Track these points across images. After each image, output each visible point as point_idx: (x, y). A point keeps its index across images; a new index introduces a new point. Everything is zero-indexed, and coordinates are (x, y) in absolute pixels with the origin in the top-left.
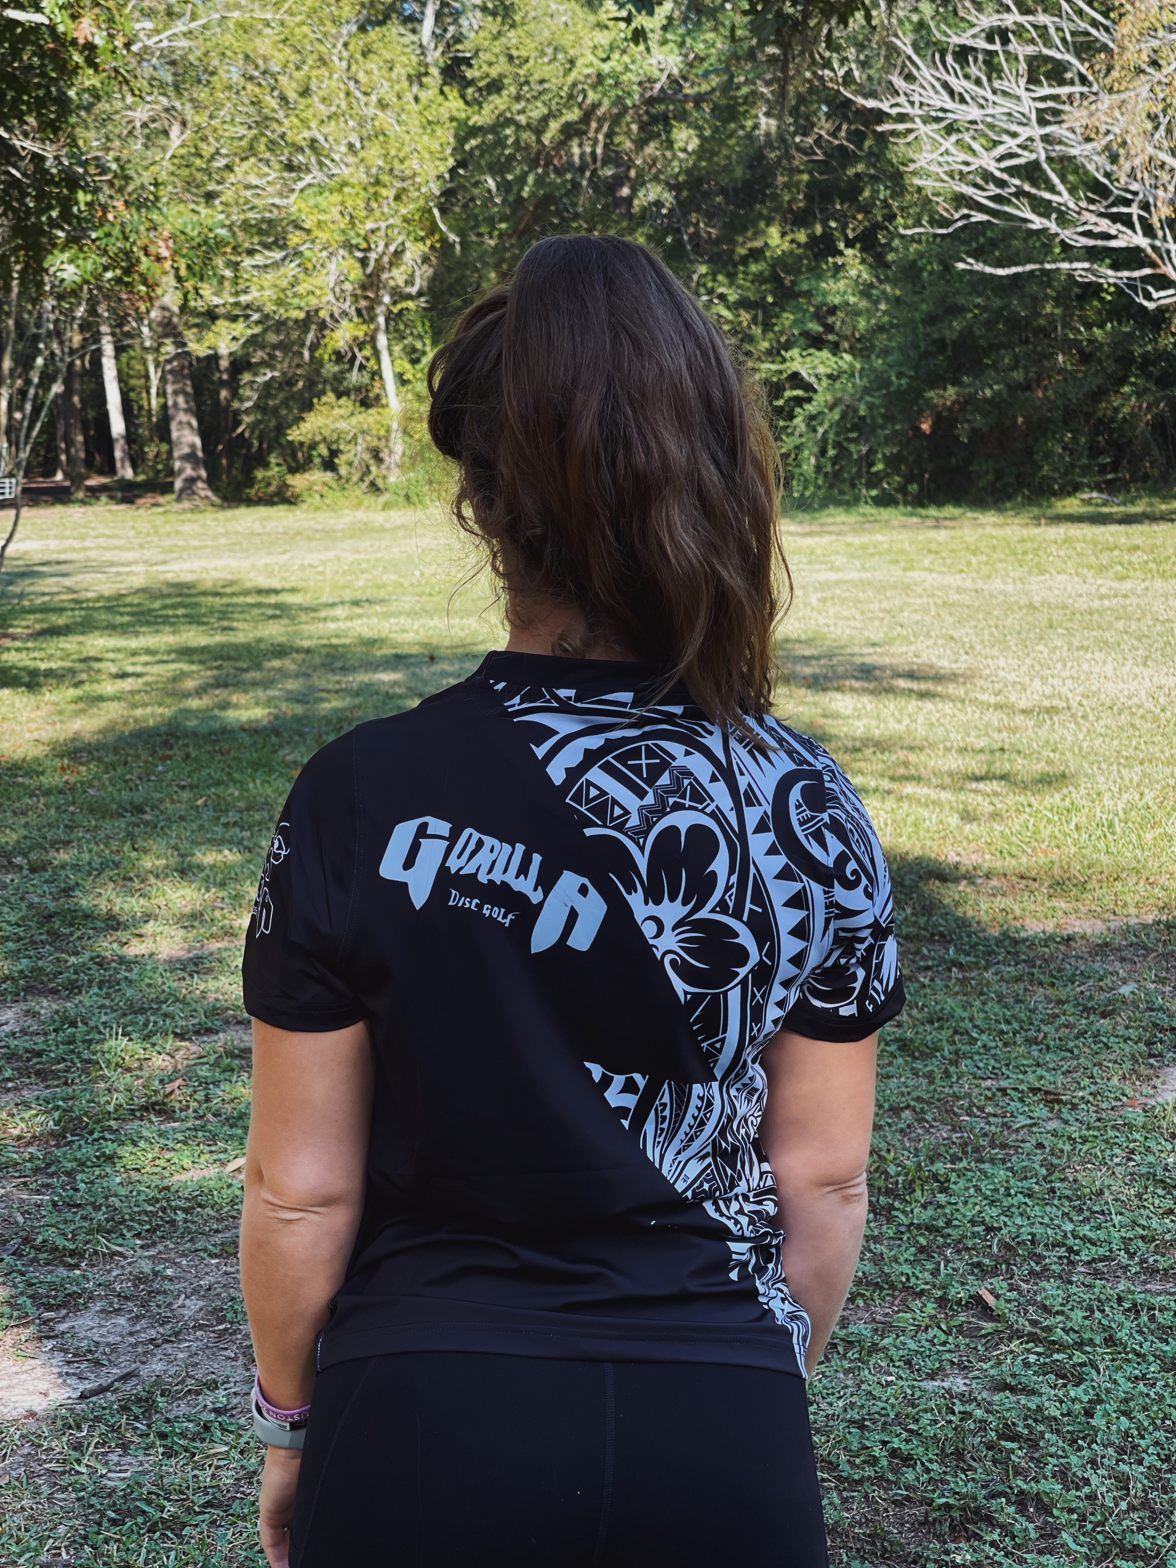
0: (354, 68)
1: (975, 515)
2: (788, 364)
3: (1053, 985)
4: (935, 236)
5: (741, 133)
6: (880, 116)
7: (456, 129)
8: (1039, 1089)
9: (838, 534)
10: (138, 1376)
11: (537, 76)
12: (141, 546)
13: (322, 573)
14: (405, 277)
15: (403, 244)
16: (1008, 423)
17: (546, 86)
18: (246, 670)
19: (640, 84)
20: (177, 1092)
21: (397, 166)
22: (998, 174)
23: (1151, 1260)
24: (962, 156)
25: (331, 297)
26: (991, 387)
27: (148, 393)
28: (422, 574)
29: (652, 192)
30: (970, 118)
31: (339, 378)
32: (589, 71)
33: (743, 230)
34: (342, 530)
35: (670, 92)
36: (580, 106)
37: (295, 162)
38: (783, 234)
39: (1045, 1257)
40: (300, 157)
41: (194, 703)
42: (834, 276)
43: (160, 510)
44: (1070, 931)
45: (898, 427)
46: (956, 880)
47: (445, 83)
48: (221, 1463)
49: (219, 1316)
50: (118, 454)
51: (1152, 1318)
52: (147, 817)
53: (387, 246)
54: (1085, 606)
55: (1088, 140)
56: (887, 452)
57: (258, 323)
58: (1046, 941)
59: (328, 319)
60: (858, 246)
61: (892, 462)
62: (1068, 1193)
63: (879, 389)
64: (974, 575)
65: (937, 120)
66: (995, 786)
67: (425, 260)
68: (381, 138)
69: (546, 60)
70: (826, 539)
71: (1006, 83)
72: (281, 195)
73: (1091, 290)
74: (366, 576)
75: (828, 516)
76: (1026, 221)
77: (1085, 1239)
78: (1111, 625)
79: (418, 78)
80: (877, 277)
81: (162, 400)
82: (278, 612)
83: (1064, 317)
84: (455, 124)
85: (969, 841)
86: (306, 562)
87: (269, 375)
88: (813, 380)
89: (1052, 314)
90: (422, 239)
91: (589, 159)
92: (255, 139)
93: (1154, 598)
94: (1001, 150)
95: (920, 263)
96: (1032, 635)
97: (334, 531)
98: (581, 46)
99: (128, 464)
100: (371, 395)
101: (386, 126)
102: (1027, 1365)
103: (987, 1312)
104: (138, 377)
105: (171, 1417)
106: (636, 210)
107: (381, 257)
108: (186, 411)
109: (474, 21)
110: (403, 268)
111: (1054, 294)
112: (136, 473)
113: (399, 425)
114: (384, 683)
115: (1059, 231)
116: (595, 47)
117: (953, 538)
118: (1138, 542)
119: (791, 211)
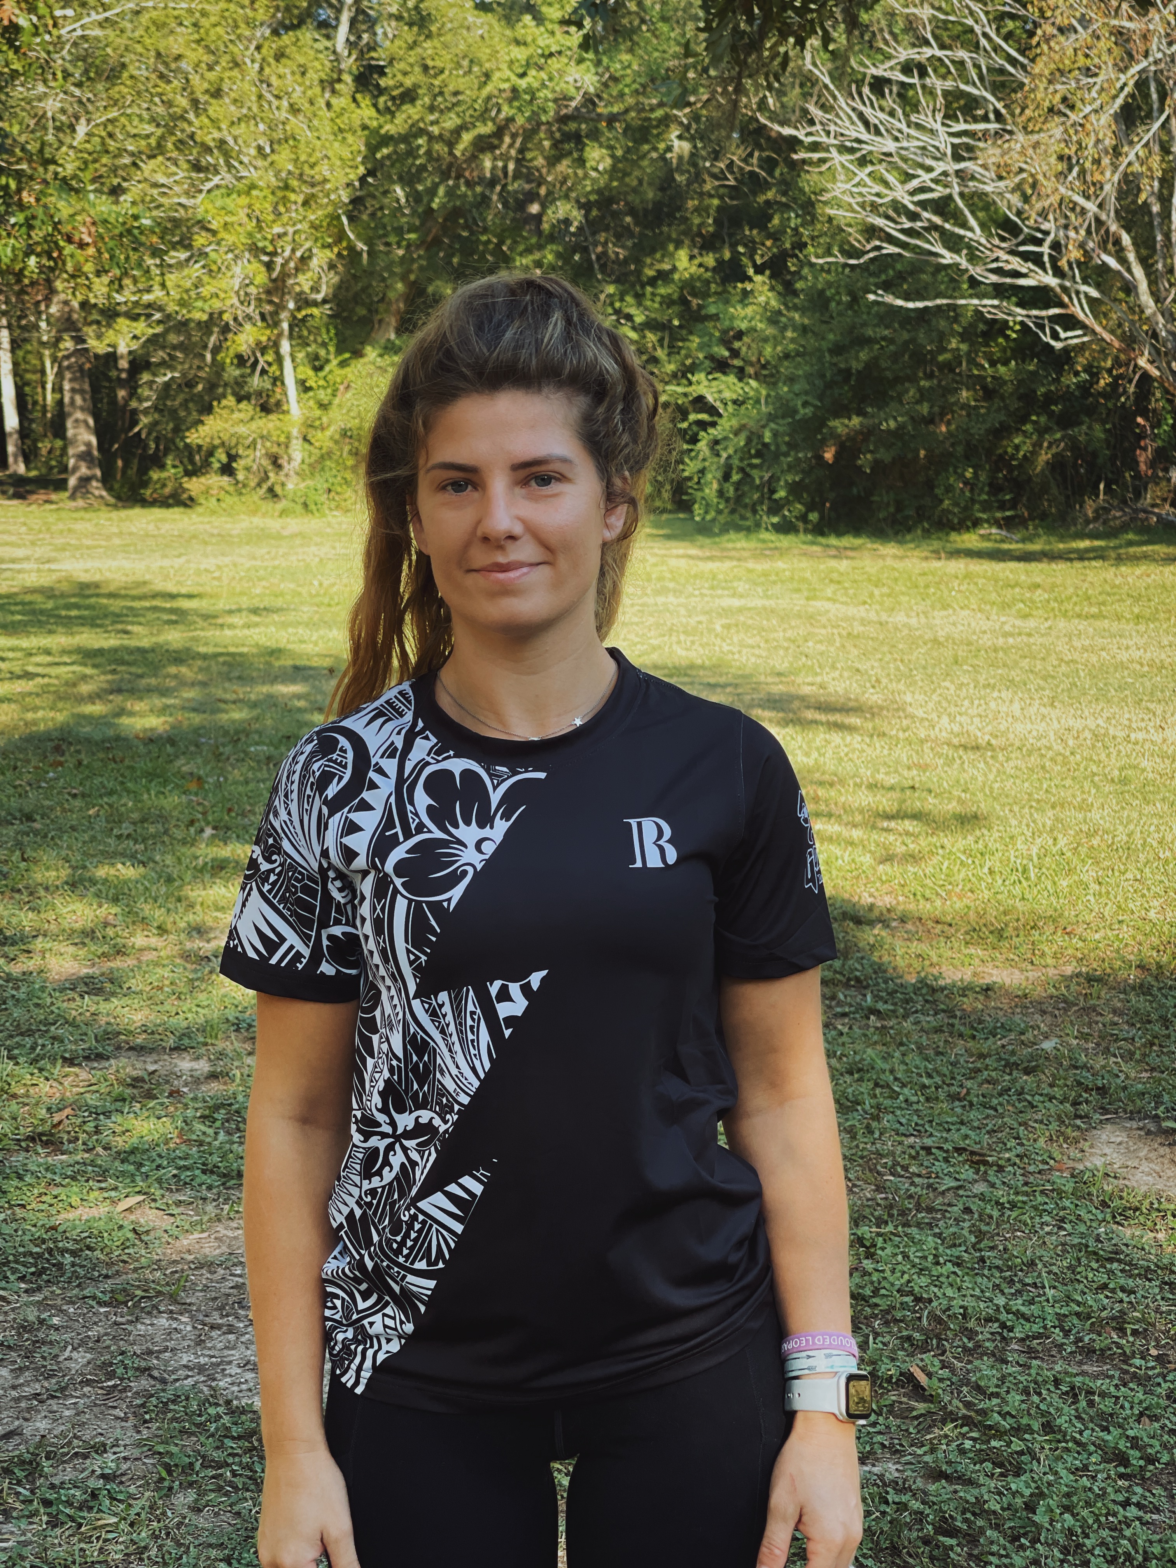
0: (267, 70)
1: (875, 546)
2: (694, 387)
3: (974, 1037)
4: (846, 265)
5: (654, 155)
6: (793, 143)
7: (368, 138)
8: (965, 1149)
9: (739, 560)
10: (21, 1434)
11: (451, 88)
12: (33, 543)
13: (219, 579)
14: (311, 283)
15: (310, 250)
16: (910, 456)
17: (460, 98)
18: (141, 676)
19: (555, 101)
20: (66, 1122)
21: (307, 170)
22: (911, 207)
23: (1086, 1339)
24: (878, 188)
25: (235, 301)
26: (895, 418)
27: (44, 388)
28: (321, 584)
29: (563, 209)
30: (885, 150)
31: (240, 383)
32: (506, 86)
33: (653, 251)
34: (239, 536)
35: (584, 110)
36: (493, 120)
37: (203, 163)
38: (692, 257)
39: (977, 1333)
40: (209, 159)
41: (89, 709)
42: (741, 301)
43: (53, 507)
44: (988, 980)
45: (800, 455)
46: (871, 923)
47: (357, 91)
48: (110, 1536)
49: (107, 1369)
50: (11, 449)
51: (1091, 1404)
52: (37, 825)
53: (293, 251)
54: (989, 643)
55: (1000, 178)
56: (790, 478)
57: (159, 322)
58: (964, 989)
59: (231, 323)
60: (768, 272)
61: (795, 489)
62: (999, 1263)
63: (783, 417)
64: (878, 607)
65: (852, 151)
66: (909, 825)
67: (332, 266)
68: (291, 142)
69: (461, 72)
70: (728, 564)
71: (922, 117)
72: (187, 193)
73: (997, 326)
74: (264, 583)
75: (728, 541)
76: (936, 255)
77: (1019, 1315)
78: (1016, 663)
79: (330, 84)
80: (785, 305)
81: (58, 396)
82: (174, 618)
83: (968, 353)
84: (366, 132)
85: (883, 882)
86: (202, 567)
87: (169, 376)
88: (718, 404)
89: (958, 349)
90: (329, 246)
91: (500, 174)
92: (162, 137)
93: (1058, 637)
94: (915, 183)
95: (828, 293)
96: (937, 671)
97: (230, 536)
98: (497, 59)
99: (20, 459)
100: (272, 400)
101: (297, 131)
102: (962, 1451)
103: (918, 1393)
104: (34, 372)
105: (57, 1482)
106: (546, 226)
107: (287, 261)
108: (82, 409)
109: (389, 30)
110: (309, 274)
111: (960, 330)
112: (28, 468)
113: (300, 432)
114: (283, 695)
115: (970, 268)
116: (512, 62)
117: (854, 568)
118: (1038, 580)
119: (700, 234)
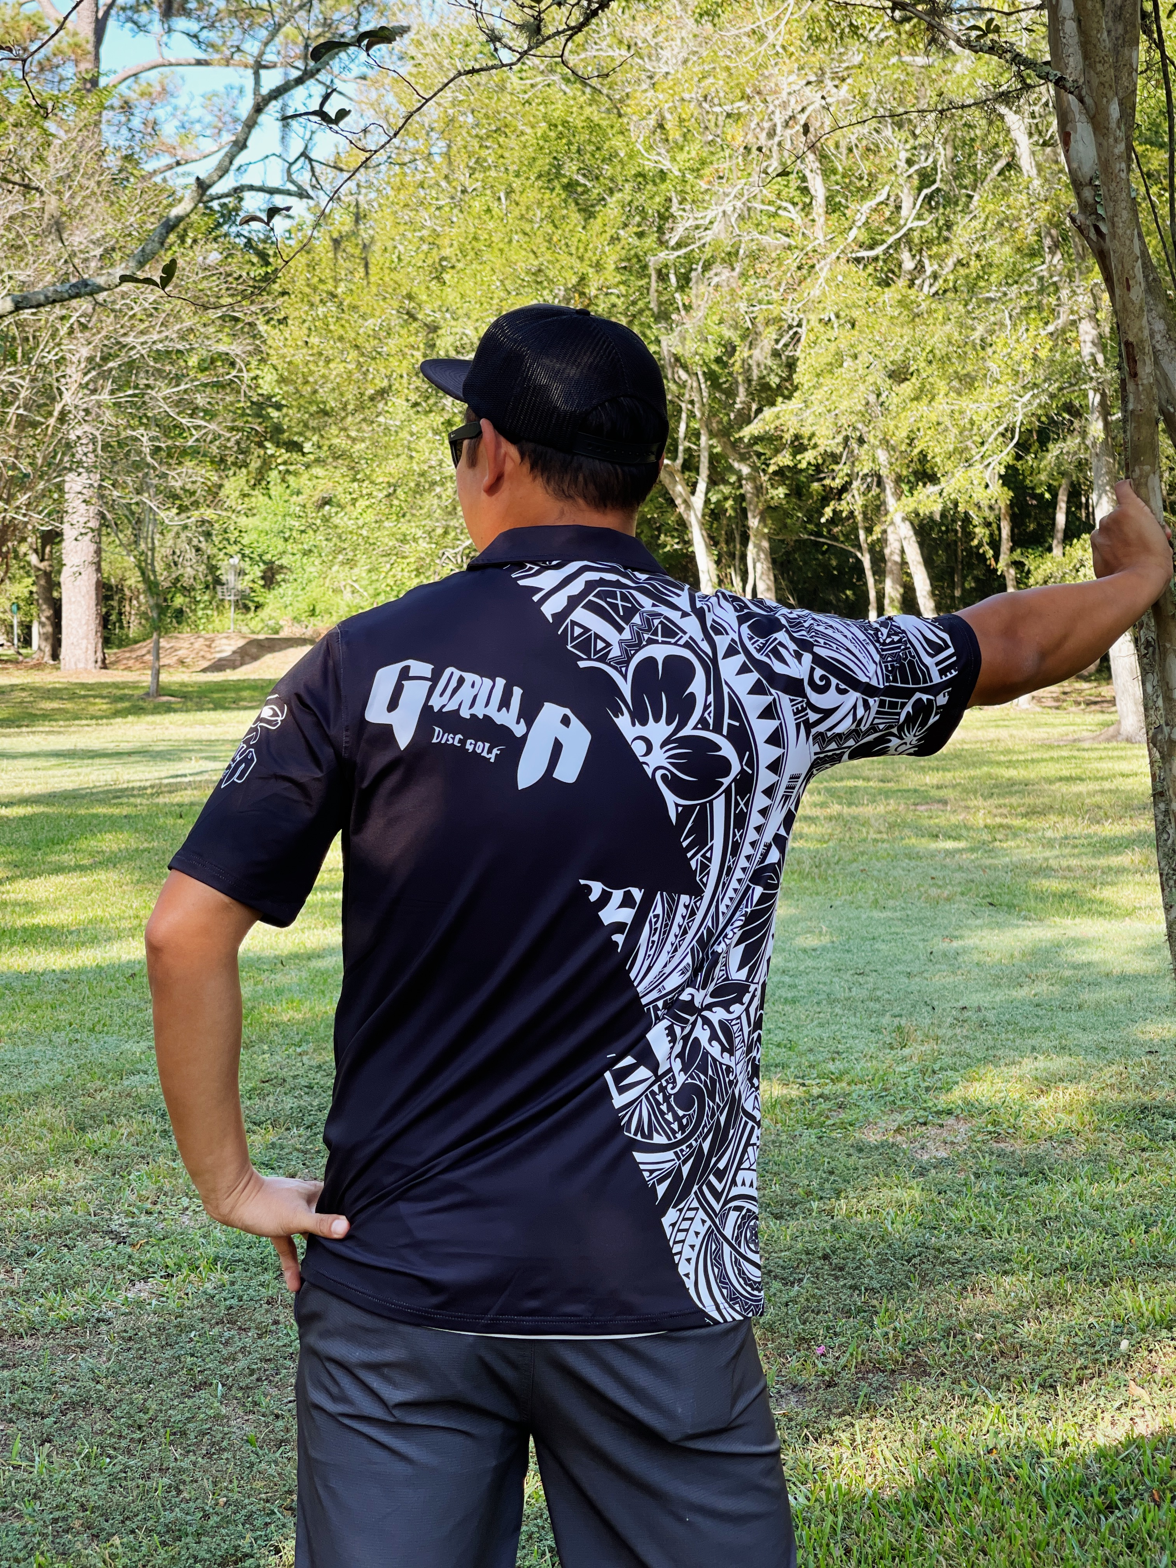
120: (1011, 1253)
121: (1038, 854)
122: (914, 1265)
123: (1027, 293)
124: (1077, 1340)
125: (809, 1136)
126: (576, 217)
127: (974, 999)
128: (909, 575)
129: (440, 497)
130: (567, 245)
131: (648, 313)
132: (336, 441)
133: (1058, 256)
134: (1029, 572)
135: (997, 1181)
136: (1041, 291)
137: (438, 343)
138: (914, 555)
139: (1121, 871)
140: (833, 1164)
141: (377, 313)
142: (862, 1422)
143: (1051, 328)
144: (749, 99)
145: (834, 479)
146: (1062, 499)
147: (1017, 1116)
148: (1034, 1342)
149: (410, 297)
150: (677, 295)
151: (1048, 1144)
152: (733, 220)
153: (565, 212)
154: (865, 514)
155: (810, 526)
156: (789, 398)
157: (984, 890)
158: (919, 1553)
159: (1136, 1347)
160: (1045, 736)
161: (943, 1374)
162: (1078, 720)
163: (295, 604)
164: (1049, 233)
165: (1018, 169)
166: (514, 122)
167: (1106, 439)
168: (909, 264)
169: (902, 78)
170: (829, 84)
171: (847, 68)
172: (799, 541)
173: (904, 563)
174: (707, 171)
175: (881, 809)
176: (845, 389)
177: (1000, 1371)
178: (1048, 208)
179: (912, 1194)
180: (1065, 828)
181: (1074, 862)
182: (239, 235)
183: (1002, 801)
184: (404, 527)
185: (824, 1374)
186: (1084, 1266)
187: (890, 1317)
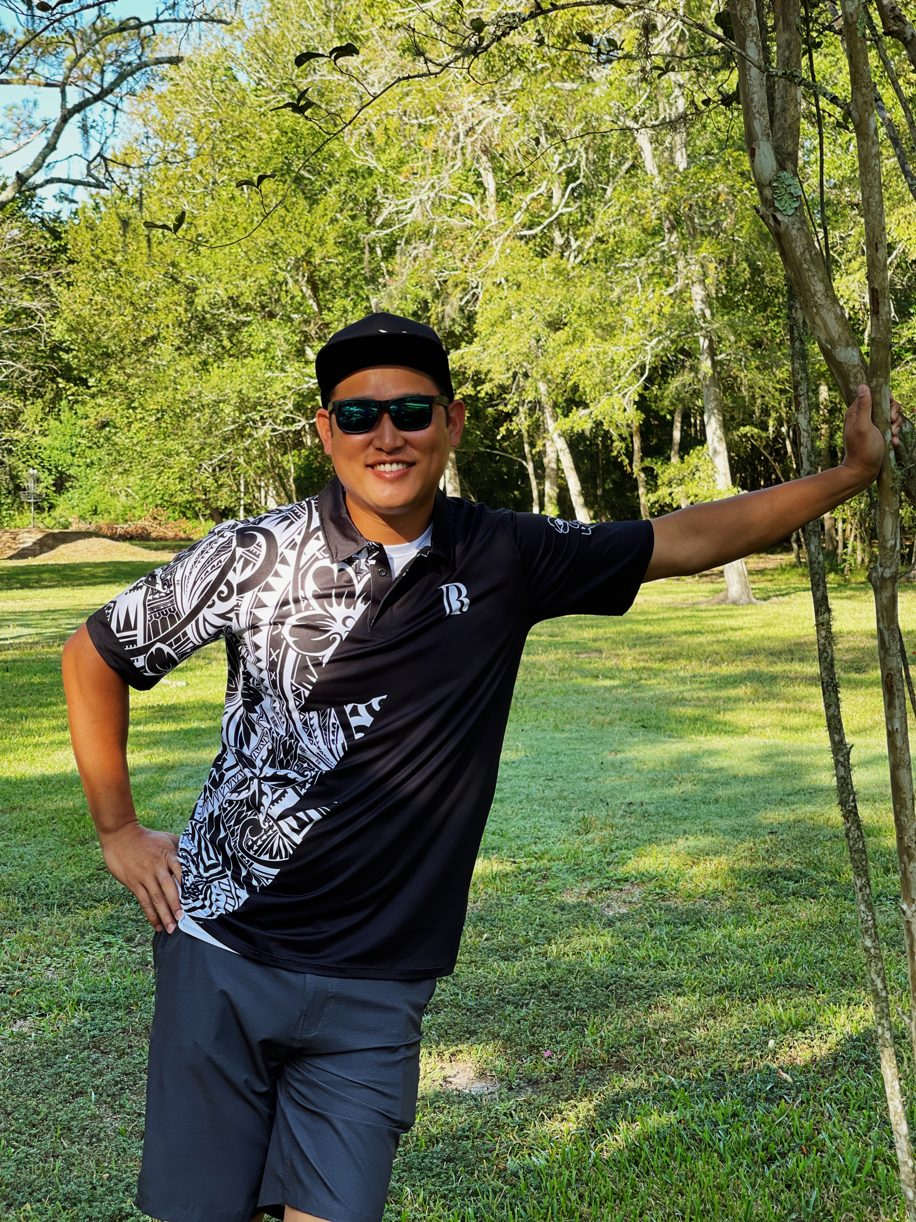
120: (683, 980)
121: (676, 689)
122: (611, 991)
123: (652, 263)
124: (736, 1041)
125: (523, 900)
126: (303, 203)
127: (637, 796)
128: (564, 479)
129: (199, 420)
130: (297, 226)
131: (359, 277)
132: (116, 377)
133: (675, 235)
134: (657, 475)
135: (666, 929)
136: (663, 261)
137: (196, 300)
138: (567, 462)
139: (737, 700)
140: (543, 919)
141: (148, 277)
142: (583, 1104)
143: (671, 290)
144: (438, 114)
145: (506, 405)
146: (678, 419)
147: (677, 881)
148: (705, 1044)
149: (174, 265)
150: (382, 264)
151: (702, 901)
152: (428, 207)
153: (294, 199)
154: (528, 432)
155: (487, 442)
156: (470, 342)
157: (636, 717)
158: (634, 1196)
159: (780, 1045)
160: (671, 600)
161: (639, 1069)
162: (695, 589)
163: (82, 506)
164: (667, 218)
165: (643, 169)
166: (254, 130)
167: (713, 375)
168: (559, 241)
169: (555, 99)
170: (499, 103)
171: (513, 91)
172: (478, 453)
173: (559, 469)
174: (405, 168)
175: (552, 657)
176: (513, 336)
177: (682, 1065)
178: (667, 199)
179: (606, 939)
180: (693, 670)
181: (702, 694)
182: (34, 216)
183: (643, 650)
184: (170, 444)
185: (551, 1071)
186: (737, 988)
187: (597, 1029)
